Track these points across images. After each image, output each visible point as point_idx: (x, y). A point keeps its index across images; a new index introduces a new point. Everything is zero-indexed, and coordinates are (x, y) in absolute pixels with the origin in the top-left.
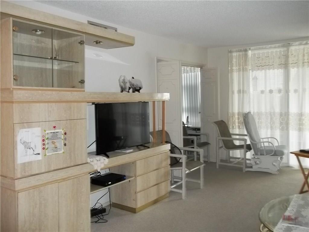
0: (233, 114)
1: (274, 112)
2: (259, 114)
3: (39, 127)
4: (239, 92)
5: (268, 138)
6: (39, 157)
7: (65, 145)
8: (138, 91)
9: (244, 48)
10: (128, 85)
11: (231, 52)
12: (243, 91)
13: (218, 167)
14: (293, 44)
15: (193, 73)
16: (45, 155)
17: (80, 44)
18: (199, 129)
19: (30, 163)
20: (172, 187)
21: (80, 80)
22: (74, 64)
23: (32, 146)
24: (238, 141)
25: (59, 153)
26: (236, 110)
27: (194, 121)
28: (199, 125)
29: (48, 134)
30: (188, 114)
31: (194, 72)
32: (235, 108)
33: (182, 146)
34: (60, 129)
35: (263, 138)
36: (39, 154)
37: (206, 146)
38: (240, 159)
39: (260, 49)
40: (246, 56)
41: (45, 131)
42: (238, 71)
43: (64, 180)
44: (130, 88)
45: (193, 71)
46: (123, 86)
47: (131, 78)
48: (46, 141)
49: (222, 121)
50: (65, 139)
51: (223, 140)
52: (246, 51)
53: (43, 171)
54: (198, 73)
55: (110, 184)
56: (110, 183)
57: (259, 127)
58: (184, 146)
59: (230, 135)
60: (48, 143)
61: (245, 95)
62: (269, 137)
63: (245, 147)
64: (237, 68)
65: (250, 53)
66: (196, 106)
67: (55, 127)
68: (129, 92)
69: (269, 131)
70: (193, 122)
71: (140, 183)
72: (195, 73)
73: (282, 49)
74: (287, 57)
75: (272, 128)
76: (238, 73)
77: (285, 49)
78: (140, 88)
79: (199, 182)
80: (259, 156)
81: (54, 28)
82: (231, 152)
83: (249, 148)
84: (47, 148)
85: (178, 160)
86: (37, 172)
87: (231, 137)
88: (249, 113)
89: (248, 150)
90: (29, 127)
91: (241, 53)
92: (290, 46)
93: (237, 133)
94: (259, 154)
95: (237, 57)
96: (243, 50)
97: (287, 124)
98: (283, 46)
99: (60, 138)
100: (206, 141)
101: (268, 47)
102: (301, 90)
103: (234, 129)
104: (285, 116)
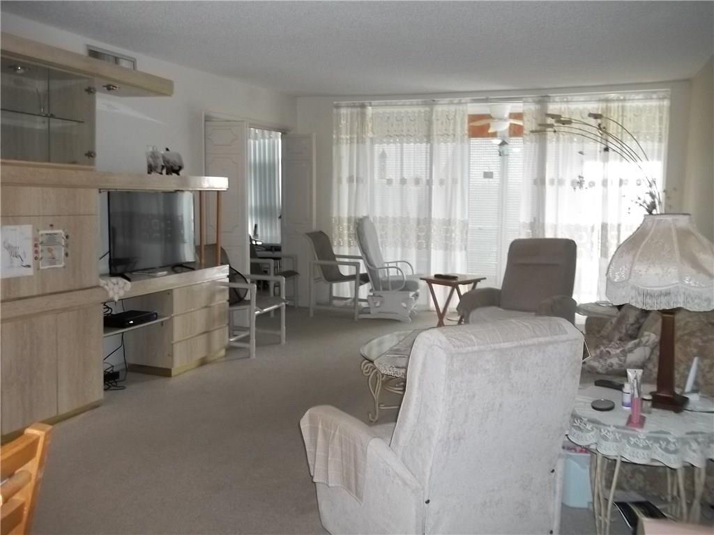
0: (340, 221)
1: (408, 217)
2: (384, 220)
3: (30, 224)
4: (351, 179)
5: (397, 262)
6: (30, 272)
7: (67, 255)
8: (177, 172)
9: (361, 102)
10: (161, 162)
11: (338, 107)
12: (357, 178)
13: (312, 314)
14: (439, 103)
15: (267, 141)
16: (38, 269)
17: (87, 93)
18: (276, 248)
19: (17, 279)
20: (231, 340)
21: (87, 152)
22: (75, 124)
23: (20, 252)
24: (347, 267)
25: (56, 268)
26: (345, 214)
27: (269, 235)
28: (278, 241)
29: (42, 235)
30: (256, 220)
31: (270, 137)
32: (343, 208)
33: (249, 273)
34: (59, 229)
35: (388, 263)
36: (29, 266)
37: (292, 277)
38: (350, 300)
39: (387, 105)
40: (363, 115)
41: (38, 231)
42: (349, 141)
43: (64, 310)
44: (163, 167)
45: (267, 136)
46: (153, 163)
47: (165, 150)
48: (40, 246)
49: (321, 232)
50: (67, 246)
51: (322, 266)
52: (363, 106)
53: (35, 293)
54: (276, 141)
55: (132, 325)
56: (132, 322)
57: (382, 244)
58: (252, 272)
59: (333, 257)
60: (42, 251)
61: (361, 186)
62: (399, 260)
63: (358, 277)
64: (348, 137)
65: (369, 110)
66: (273, 203)
67: (51, 225)
68: (161, 173)
69: (399, 250)
70: (267, 237)
71: (179, 329)
72: (271, 140)
73: (422, 109)
74: (430, 123)
75: (403, 246)
76: (348, 145)
77: (427, 109)
78: (180, 168)
79: (278, 333)
80: (381, 292)
81: (51, 67)
82: (335, 285)
83: (364, 279)
84: (41, 258)
85: (242, 295)
86: (26, 295)
87: (334, 260)
88: (366, 218)
89: (362, 282)
90: (16, 223)
91: (355, 110)
92: (435, 104)
93: (347, 254)
94: (381, 289)
95: (349, 116)
96: (357, 104)
97: (428, 238)
98: (425, 104)
99: (60, 243)
100: (291, 269)
101: (400, 103)
102: (450, 181)
103: (341, 247)
104: (425, 223)
